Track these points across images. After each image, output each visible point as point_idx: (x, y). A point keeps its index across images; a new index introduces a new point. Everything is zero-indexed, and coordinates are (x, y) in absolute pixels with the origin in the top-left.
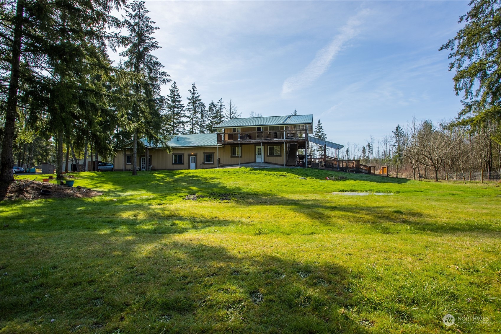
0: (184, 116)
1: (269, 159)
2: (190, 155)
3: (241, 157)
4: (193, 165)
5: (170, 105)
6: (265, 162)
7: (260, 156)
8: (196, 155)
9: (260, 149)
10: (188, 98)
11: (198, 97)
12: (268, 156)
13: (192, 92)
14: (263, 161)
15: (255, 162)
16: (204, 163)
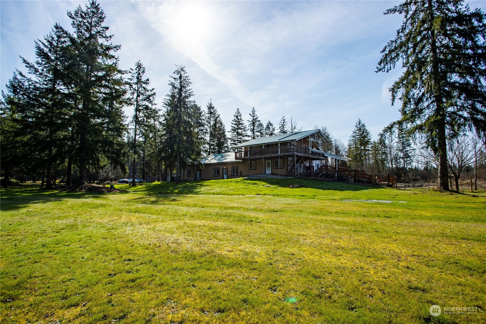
0: (246, 136)
1: (275, 171)
2: (223, 169)
3: (256, 169)
4: (225, 176)
5: (234, 127)
6: (272, 174)
7: (269, 168)
8: (227, 169)
9: (269, 163)
10: (248, 121)
11: (256, 118)
12: (274, 168)
13: (252, 115)
14: (270, 173)
15: (265, 173)
16: (232, 175)
